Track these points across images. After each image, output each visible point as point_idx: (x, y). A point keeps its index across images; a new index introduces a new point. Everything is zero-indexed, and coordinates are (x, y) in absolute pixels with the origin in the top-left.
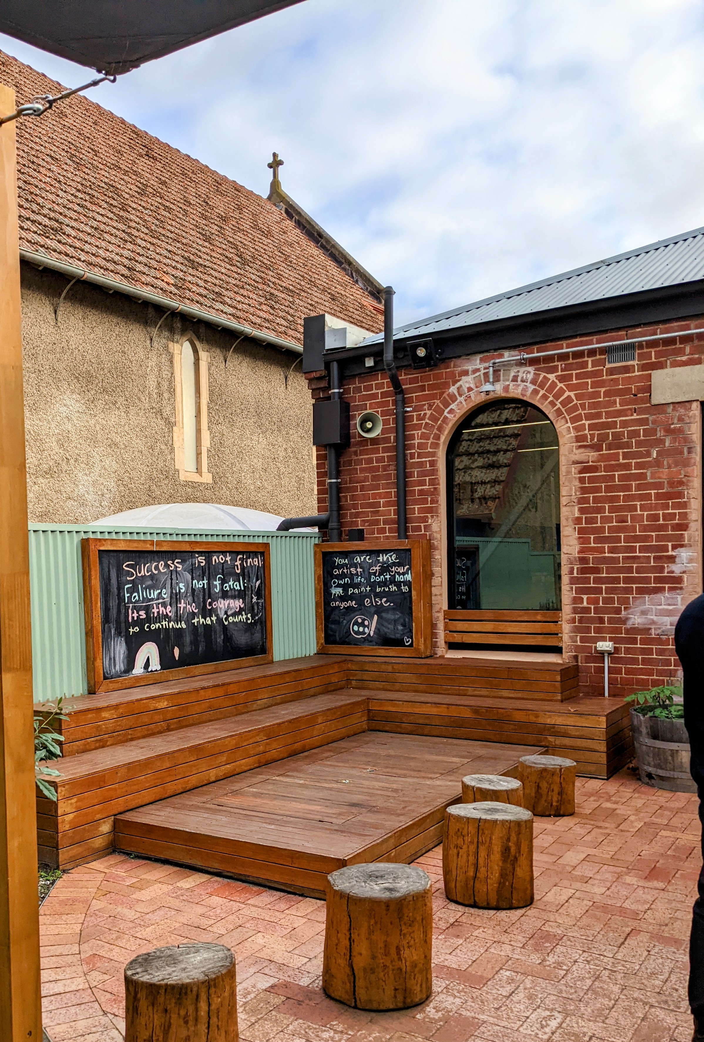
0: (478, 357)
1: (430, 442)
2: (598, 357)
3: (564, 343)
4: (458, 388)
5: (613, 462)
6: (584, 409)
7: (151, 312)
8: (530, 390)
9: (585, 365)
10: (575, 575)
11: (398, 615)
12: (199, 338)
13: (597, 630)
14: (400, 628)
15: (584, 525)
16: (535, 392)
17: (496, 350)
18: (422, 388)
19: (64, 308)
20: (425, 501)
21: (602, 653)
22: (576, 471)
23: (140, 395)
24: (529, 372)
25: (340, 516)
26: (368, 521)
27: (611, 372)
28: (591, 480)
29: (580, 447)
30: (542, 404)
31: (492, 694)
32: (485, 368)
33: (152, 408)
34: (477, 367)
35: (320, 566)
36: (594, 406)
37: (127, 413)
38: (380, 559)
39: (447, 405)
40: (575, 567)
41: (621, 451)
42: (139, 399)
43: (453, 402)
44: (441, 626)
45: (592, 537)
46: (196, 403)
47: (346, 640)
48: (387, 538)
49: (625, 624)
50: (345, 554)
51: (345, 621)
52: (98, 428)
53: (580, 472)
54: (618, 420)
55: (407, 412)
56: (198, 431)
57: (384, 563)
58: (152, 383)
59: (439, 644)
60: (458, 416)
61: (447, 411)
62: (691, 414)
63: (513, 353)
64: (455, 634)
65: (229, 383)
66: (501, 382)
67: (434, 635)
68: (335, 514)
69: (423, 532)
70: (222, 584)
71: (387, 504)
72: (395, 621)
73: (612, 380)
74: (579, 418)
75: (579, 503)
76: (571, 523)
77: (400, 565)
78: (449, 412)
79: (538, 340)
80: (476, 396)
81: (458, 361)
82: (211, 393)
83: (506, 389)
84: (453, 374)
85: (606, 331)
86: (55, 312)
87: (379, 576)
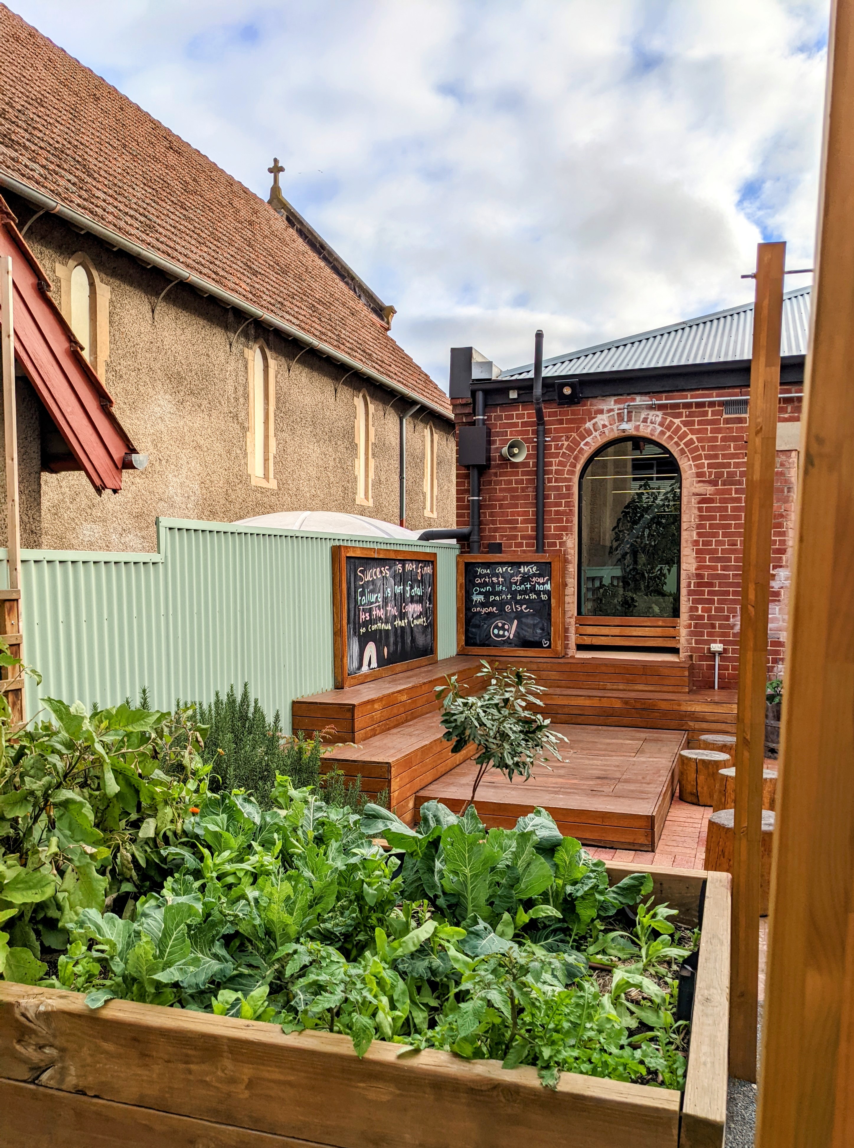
0: (613, 399)
1: (566, 469)
2: (717, 408)
3: (689, 394)
4: (594, 424)
5: (727, 496)
6: (704, 450)
7: (231, 317)
8: (658, 431)
9: (706, 414)
10: (692, 588)
11: (537, 620)
12: (268, 345)
13: (710, 634)
14: (539, 631)
15: (701, 547)
16: (662, 433)
17: (629, 394)
18: (561, 422)
19: (161, 307)
20: (560, 521)
21: (714, 653)
22: (696, 501)
23: (220, 398)
24: (657, 416)
25: (481, 531)
26: (506, 536)
27: (727, 421)
28: (708, 509)
29: (700, 482)
30: (668, 443)
31: (628, 688)
32: (619, 409)
33: (230, 413)
34: (612, 407)
35: (462, 575)
36: (712, 448)
37: (210, 416)
38: (522, 570)
39: (583, 438)
40: (693, 582)
41: (733, 487)
42: (220, 402)
43: (589, 436)
44: (572, 630)
45: (708, 557)
46: (265, 409)
47: (487, 642)
48: (524, 551)
49: (732, 629)
50: (487, 565)
51: (486, 626)
52: (186, 430)
53: (699, 503)
54: (732, 461)
55: (546, 441)
56: (266, 437)
57: (525, 573)
58: (230, 389)
59: (570, 646)
60: (593, 449)
61: (583, 443)
62: (791, 461)
63: (644, 398)
64: (585, 637)
65: (292, 391)
66: (633, 422)
67: (566, 638)
68: (476, 528)
69: (558, 547)
70: (411, 590)
71: (524, 522)
72: (535, 626)
73: (728, 428)
74: (699, 457)
75: (697, 528)
76: (690, 545)
77: (540, 575)
78: (585, 445)
79: (667, 389)
80: (610, 432)
81: (595, 401)
82: (278, 400)
83: (637, 428)
84: (589, 412)
85: (724, 388)
86: (153, 312)
87: (520, 585)
